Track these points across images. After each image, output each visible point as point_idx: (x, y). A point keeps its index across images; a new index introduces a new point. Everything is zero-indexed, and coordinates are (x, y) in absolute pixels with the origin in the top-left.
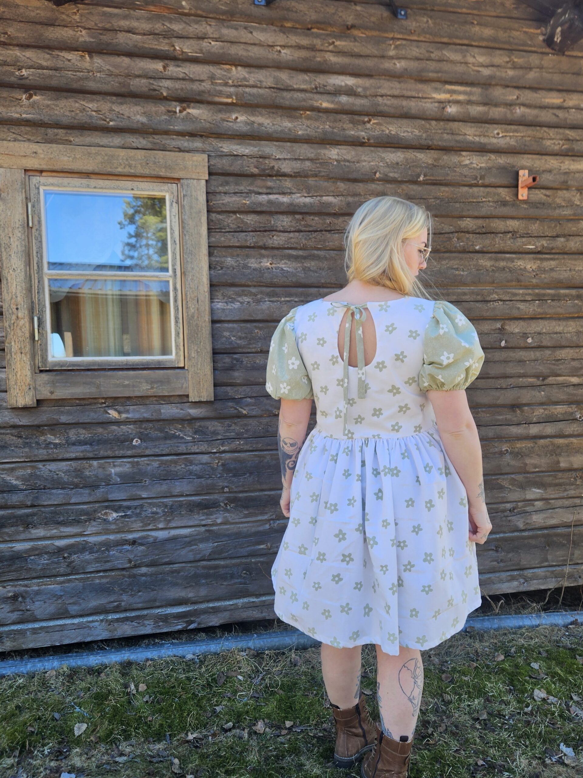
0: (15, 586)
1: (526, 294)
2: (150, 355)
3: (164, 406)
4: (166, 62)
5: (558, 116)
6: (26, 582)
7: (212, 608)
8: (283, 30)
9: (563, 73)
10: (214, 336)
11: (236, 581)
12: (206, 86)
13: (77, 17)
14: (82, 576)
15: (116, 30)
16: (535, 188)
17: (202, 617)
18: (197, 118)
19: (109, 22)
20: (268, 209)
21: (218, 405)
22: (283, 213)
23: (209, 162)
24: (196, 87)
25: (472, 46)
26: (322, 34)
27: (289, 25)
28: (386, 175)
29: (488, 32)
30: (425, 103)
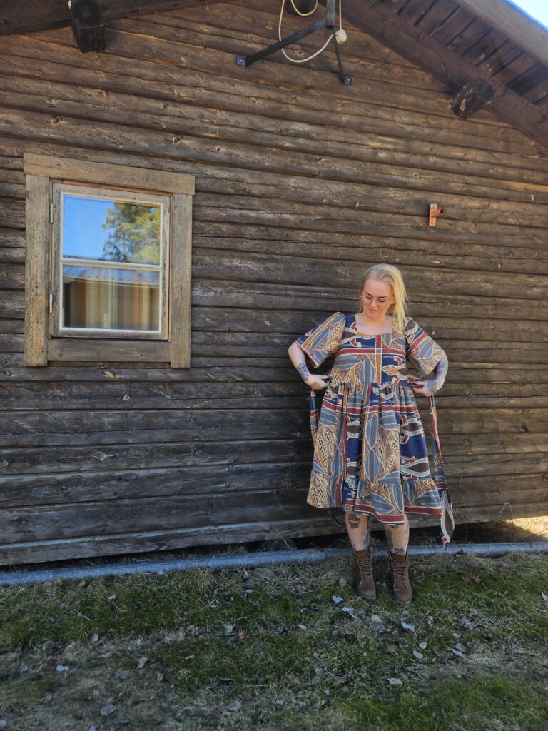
0: (21, 511)
1: (432, 298)
2: (139, 329)
3: (150, 370)
4: (166, 102)
5: (460, 166)
6: (29, 509)
7: (180, 534)
8: (258, 85)
9: (465, 134)
10: (192, 317)
11: (200, 512)
12: (197, 123)
13: (98, 63)
14: (76, 505)
15: (129, 75)
16: (442, 218)
17: (171, 541)
18: (188, 147)
19: (123, 69)
20: (240, 221)
21: (193, 371)
22: (251, 224)
23: (196, 181)
24: (188, 123)
25: (399, 108)
26: (287, 91)
27: (262, 82)
28: (331, 201)
29: (411, 99)
30: (363, 148)
